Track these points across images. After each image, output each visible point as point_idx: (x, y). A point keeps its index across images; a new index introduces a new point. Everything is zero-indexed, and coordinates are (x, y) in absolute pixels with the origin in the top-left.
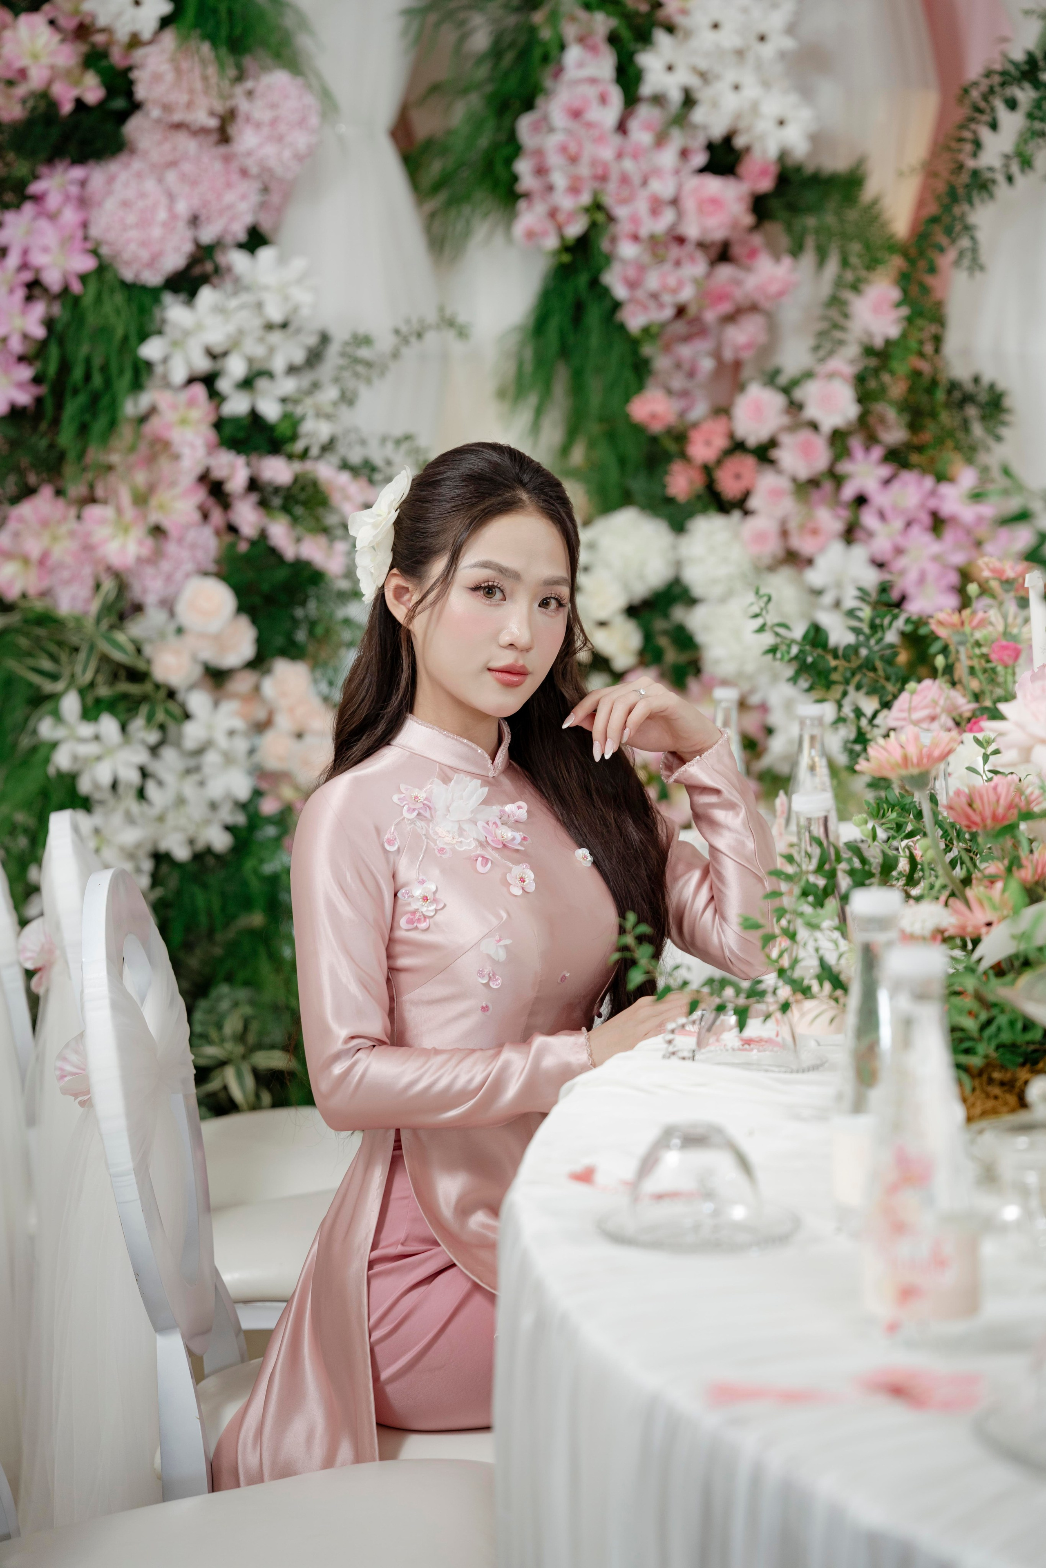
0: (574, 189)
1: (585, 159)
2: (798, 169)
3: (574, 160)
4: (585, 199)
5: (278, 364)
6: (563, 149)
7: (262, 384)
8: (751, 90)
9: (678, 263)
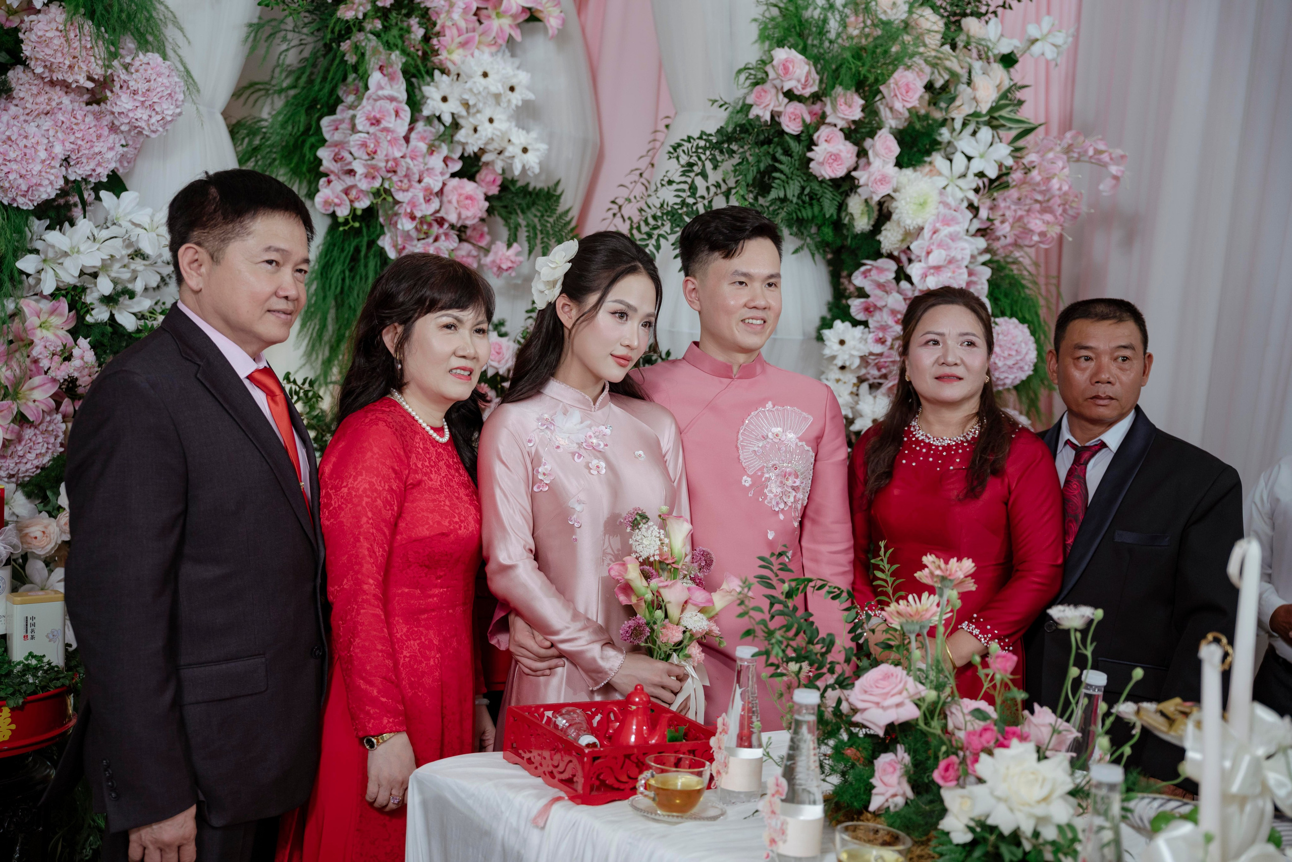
0: (371, 177)
1: (381, 155)
2: (513, 182)
3: (372, 155)
4: (377, 184)
5: (138, 286)
6: (364, 145)
7: (124, 300)
8: (503, 124)
9: (436, 239)
